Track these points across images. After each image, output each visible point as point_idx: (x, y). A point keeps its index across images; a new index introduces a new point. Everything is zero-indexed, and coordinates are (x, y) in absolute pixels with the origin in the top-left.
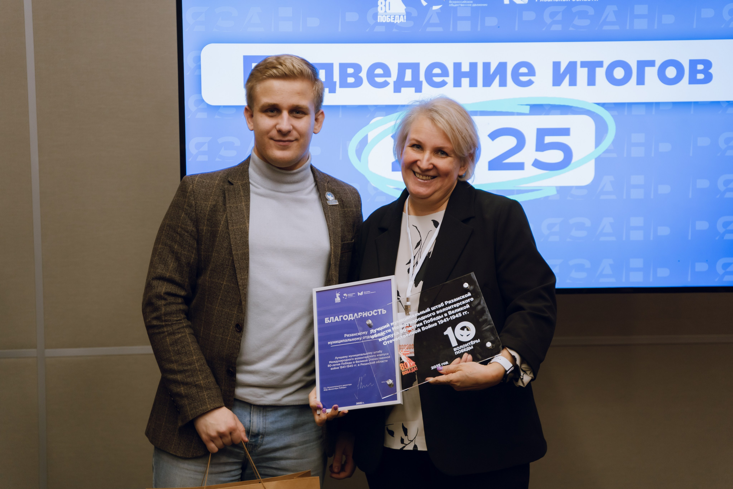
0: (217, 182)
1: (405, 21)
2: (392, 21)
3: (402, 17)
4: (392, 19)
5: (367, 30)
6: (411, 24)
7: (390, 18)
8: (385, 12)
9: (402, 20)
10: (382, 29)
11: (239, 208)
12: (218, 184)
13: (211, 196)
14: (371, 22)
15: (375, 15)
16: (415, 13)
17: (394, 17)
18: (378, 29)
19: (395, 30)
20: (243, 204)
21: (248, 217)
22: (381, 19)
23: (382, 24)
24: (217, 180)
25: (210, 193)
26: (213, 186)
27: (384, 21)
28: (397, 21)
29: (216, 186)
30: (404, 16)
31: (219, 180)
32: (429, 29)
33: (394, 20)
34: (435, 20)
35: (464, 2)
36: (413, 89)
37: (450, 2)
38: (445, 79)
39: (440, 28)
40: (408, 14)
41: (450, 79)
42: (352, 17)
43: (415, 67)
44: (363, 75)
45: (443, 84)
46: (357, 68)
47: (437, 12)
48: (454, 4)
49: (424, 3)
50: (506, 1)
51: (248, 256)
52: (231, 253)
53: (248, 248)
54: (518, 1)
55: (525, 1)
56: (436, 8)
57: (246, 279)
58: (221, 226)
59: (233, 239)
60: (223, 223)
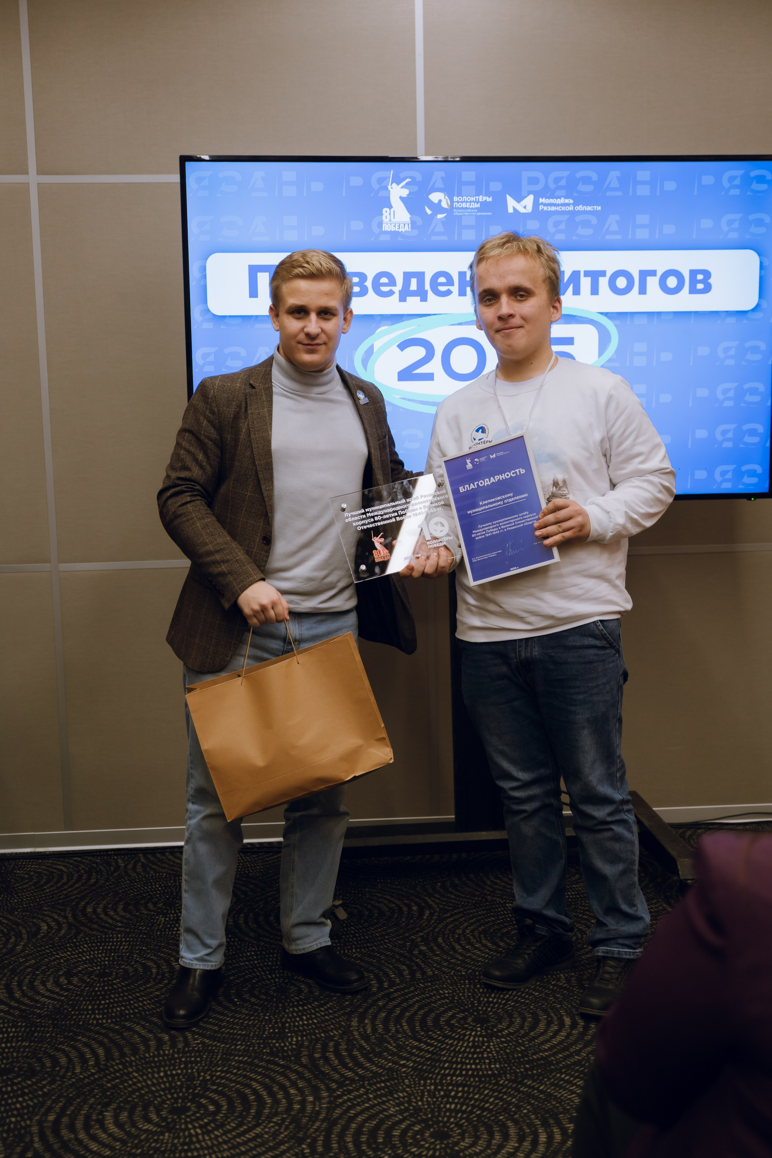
0: (238, 385)
1: (410, 230)
2: (397, 230)
3: (406, 225)
4: (397, 227)
5: (372, 239)
6: (416, 232)
7: (395, 226)
8: (390, 220)
9: (407, 228)
10: (387, 238)
11: (261, 414)
12: (240, 387)
13: (234, 401)
14: (376, 230)
15: (380, 224)
16: (419, 222)
17: (399, 226)
18: (383, 238)
19: (399, 239)
20: (266, 409)
21: (271, 424)
22: (386, 227)
23: (387, 232)
24: (239, 382)
25: (233, 398)
26: (235, 390)
27: (389, 230)
28: (402, 230)
29: (239, 390)
30: (408, 224)
32: (434, 238)
33: (399, 228)
34: (440, 228)
35: (469, 210)
36: (419, 298)
37: (455, 210)
38: (451, 288)
39: (445, 238)
40: (413, 223)
41: (455, 289)
42: (357, 225)
43: (420, 276)
44: (369, 284)
45: (448, 293)
46: (363, 277)
47: (442, 221)
48: (459, 212)
49: (429, 212)
50: (510, 210)
51: (272, 465)
52: (254, 463)
53: (271, 457)
54: (522, 210)
55: (529, 209)
56: (440, 216)
57: (271, 489)
58: (243, 434)
59: (256, 448)
60: (244, 431)
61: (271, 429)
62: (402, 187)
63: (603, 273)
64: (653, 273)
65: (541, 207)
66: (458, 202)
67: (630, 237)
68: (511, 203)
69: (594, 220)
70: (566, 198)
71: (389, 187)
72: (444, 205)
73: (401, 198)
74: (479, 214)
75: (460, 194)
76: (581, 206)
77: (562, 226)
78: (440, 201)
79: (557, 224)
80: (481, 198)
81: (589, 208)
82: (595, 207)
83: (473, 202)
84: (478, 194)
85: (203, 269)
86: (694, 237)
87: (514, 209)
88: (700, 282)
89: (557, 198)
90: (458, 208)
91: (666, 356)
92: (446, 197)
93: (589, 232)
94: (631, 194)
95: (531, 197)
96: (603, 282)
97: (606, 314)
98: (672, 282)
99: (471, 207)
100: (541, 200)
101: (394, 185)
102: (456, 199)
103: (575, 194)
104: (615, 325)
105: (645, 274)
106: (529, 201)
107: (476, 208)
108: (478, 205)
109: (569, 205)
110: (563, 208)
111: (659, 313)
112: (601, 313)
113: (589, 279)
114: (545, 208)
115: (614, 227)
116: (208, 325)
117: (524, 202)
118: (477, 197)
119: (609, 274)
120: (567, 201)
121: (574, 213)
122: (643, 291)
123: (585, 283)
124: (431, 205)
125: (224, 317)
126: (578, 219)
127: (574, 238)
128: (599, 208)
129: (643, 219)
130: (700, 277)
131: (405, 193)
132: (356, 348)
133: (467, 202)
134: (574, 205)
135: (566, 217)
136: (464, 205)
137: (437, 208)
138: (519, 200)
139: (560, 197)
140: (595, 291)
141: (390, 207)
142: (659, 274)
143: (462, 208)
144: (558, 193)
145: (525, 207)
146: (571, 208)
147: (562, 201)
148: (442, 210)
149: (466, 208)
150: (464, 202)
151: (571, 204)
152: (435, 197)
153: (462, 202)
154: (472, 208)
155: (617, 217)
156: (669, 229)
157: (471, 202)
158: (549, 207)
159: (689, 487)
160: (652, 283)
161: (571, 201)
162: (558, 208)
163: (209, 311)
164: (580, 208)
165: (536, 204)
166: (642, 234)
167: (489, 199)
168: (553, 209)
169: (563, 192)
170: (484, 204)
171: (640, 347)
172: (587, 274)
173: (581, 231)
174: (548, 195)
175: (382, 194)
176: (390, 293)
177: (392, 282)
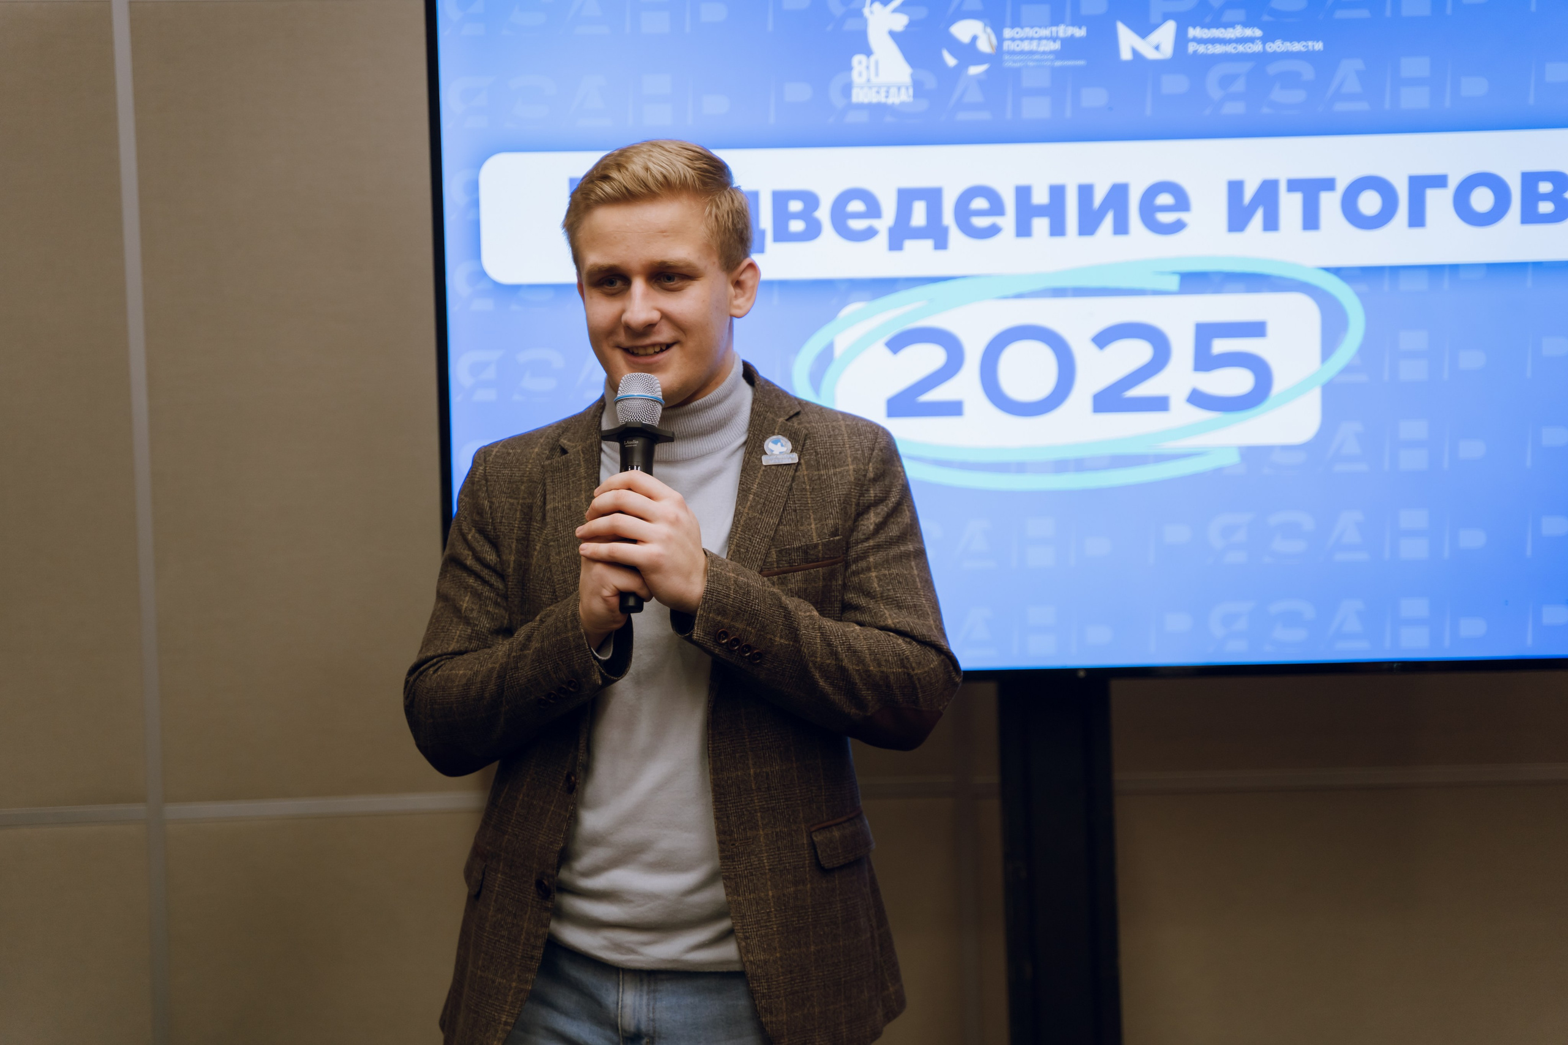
0: (536, 450)
1: (911, 99)
2: (883, 100)
3: (903, 91)
4: (883, 94)
5: (831, 120)
6: (923, 105)
7: (878, 92)
8: (869, 80)
9: (904, 97)
10: (862, 117)
12: (538, 454)
13: (523, 483)
14: (838, 102)
15: (847, 89)
16: (931, 82)
17: (887, 92)
18: (853, 118)
19: (889, 119)
22: (859, 96)
23: (861, 106)
24: (539, 444)
25: (520, 476)
26: (526, 459)
27: (866, 101)
28: (895, 99)
29: (534, 458)
30: (907, 88)
31: (542, 445)
32: (963, 116)
33: (887, 97)
34: (975, 96)
35: (1037, 57)
36: (929, 244)
37: (1006, 57)
38: (998, 220)
39: (984, 116)
40: (917, 86)
41: (1008, 222)
42: (798, 92)
43: (933, 197)
44: (823, 214)
45: (993, 231)
46: (811, 200)
47: (979, 80)
48: (1015, 61)
49: (951, 61)
50: (1126, 55)
54: (1150, 54)
55: (1167, 50)
56: (975, 70)
58: (536, 553)
59: (560, 584)
60: (540, 547)
62: (895, 11)
63: (1328, 184)
64: (1440, 181)
65: (1192, 47)
66: (1013, 39)
67: (1387, 105)
68: (1128, 41)
69: (1308, 72)
70: (1246, 25)
71: (866, 11)
72: (984, 46)
73: (893, 34)
74: (1058, 63)
75: (1016, 23)
76: (1278, 43)
77: (1239, 86)
78: (975, 39)
79: (1226, 81)
80: (1064, 31)
81: (1297, 47)
82: (1310, 44)
83: (1047, 38)
84: (1055, 22)
85: (473, 188)
86: (1531, 100)
87: (1135, 52)
88: (1546, 197)
89: (1226, 26)
90: (1012, 53)
91: (1472, 360)
92: (989, 30)
93: (1298, 96)
94: (1388, 13)
95: (1169, 28)
96: (1330, 203)
97: (1337, 271)
98: (1482, 199)
99: (1041, 49)
100: (1193, 32)
101: (877, 6)
102: (1008, 33)
103: (1266, 18)
104: (1359, 295)
105: (1420, 185)
106: (1166, 33)
107: (1051, 52)
108: (1057, 46)
109: (1252, 40)
110: (1241, 48)
111: (1454, 268)
112: (1327, 269)
113: (1297, 198)
114: (1201, 49)
115: (1353, 85)
116: (484, 305)
117: (1156, 37)
118: (1054, 29)
119: (1341, 186)
120: (1249, 32)
121: (1264, 58)
122: (1417, 218)
123: (1291, 205)
124: (956, 47)
125: (515, 288)
126: (1273, 69)
127: (1266, 110)
128: (1319, 46)
129: (1415, 66)
130: (1545, 187)
131: (900, 22)
132: (796, 350)
133: (1032, 39)
134: (1265, 40)
135: (1245, 67)
136: (1026, 46)
137: (968, 52)
138: (1144, 30)
139: (1231, 25)
140: (1311, 220)
141: (868, 52)
142: (1453, 183)
143: (1022, 53)
144: (1229, 15)
145: (1157, 48)
146: (1257, 47)
147: (1238, 32)
148: (980, 58)
149: (1031, 53)
150: (1027, 38)
151: (1258, 38)
152: (964, 30)
153: (1022, 39)
154: (1044, 53)
155: (1358, 64)
156: (1475, 87)
157: (1040, 39)
158: (1210, 46)
159: (1529, 641)
160: (1439, 202)
161: (1258, 33)
162: (1230, 49)
163: (483, 274)
164: (1277, 46)
165: (1181, 39)
166: (1415, 99)
167: (1080, 32)
168: (1219, 49)
169: (1240, 14)
170: (1069, 43)
171: (1413, 340)
172: (1294, 185)
173: (1279, 95)
174: (1208, 20)
175: (850, 25)
176: (870, 233)
177: (873, 209)
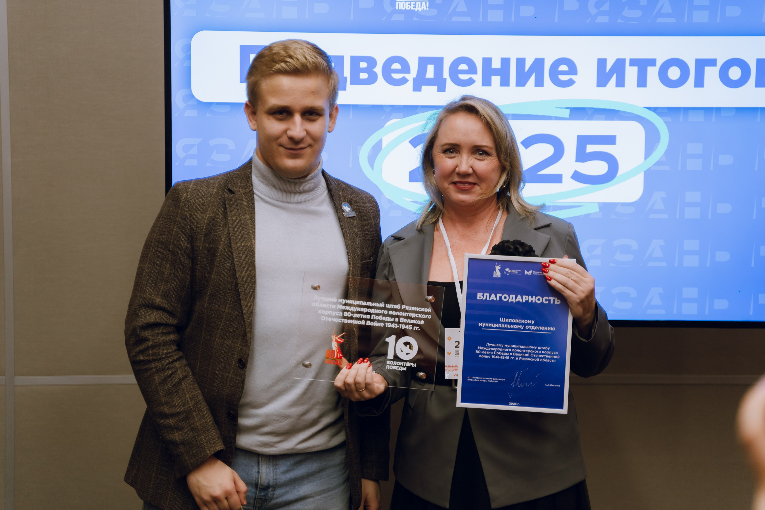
0: (215, 190)
11: (242, 222)
12: (216, 193)
13: (209, 206)
21: (254, 232)
25: (208, 203)
26: (210, 195)
29: (214, 195)
31: (217, 188)
51: (255, 279)
52: (234, 276)
53: (255, 270)
57: (252, 306)
58: (222, 243)
59: (237, 258)
60: (224, 240)
61: (254, 239)
176: (403, 81)
177: (406, 68)
